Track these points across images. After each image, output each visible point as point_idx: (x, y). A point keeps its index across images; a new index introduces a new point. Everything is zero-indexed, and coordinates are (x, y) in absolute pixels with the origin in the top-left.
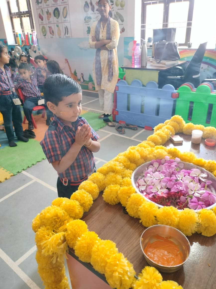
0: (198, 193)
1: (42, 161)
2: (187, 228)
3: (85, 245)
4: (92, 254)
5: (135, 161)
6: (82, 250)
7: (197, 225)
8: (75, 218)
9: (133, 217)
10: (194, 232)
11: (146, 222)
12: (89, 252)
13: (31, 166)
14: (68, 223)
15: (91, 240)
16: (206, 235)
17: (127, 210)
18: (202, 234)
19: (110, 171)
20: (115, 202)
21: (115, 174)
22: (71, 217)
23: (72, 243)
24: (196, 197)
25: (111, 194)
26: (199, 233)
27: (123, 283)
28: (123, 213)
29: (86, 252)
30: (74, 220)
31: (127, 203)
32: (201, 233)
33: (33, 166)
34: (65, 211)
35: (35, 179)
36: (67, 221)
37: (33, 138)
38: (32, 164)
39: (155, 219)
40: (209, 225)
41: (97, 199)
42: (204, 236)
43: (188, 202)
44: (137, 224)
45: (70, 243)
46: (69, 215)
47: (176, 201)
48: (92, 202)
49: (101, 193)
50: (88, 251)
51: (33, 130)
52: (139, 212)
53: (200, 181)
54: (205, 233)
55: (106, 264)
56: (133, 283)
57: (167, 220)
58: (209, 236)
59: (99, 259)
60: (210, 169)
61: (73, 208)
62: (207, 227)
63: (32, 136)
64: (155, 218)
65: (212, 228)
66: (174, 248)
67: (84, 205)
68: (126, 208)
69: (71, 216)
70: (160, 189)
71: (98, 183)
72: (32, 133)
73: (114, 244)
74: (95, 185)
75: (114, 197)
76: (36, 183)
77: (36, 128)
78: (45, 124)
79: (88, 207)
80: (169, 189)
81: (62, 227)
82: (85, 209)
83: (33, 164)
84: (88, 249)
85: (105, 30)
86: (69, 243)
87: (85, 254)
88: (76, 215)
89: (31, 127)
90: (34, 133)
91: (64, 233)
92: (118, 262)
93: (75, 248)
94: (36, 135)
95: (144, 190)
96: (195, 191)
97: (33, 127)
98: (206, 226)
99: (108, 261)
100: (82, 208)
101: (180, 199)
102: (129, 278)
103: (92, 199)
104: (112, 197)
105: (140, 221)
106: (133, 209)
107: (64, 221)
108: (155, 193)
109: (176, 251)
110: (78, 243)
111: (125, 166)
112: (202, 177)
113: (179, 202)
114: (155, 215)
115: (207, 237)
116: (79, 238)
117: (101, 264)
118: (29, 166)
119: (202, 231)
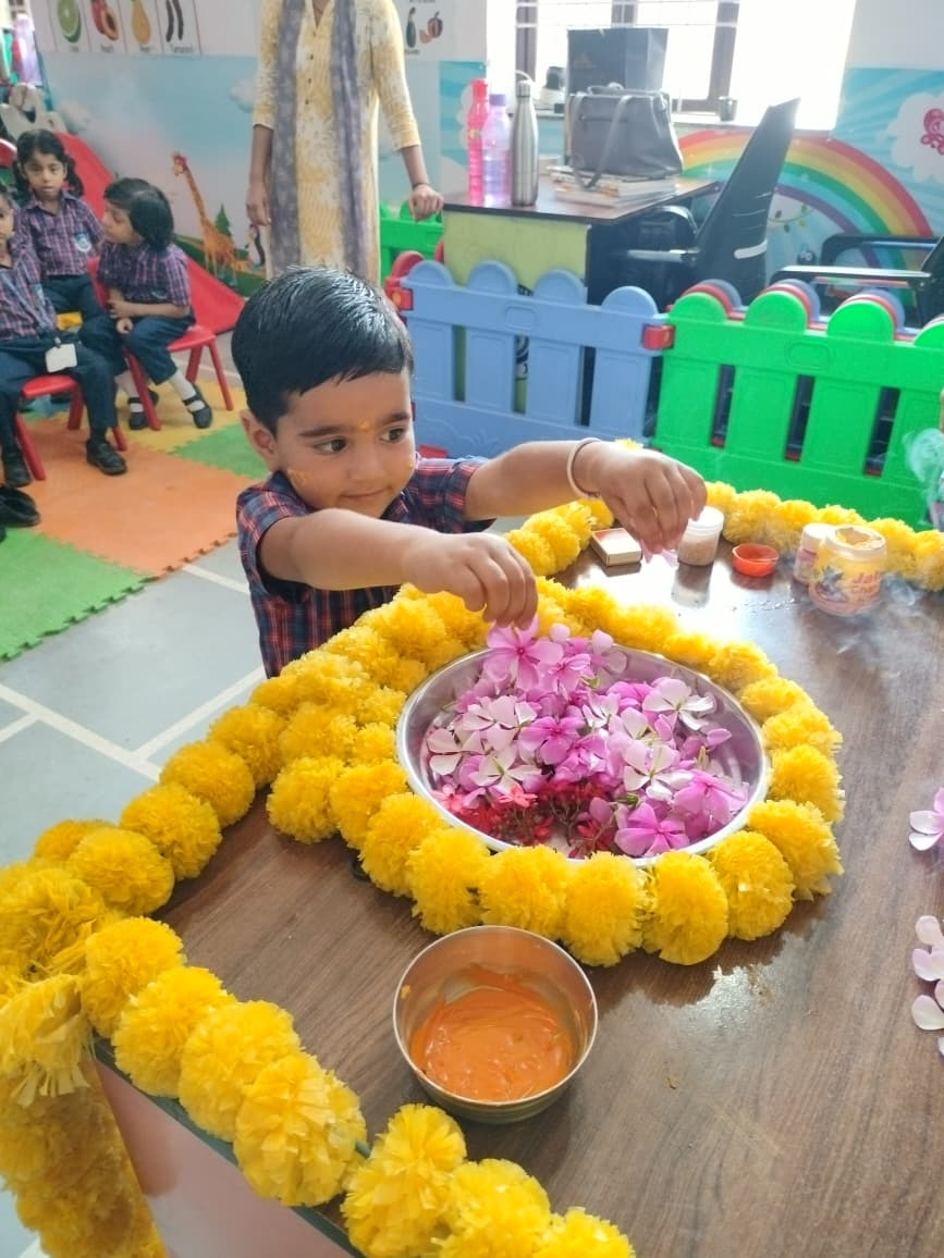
0: (665, 785)
1: (65, 629)
2: (598, 936)
3: (154, 1028)
4: (183, 1062)
5: (420, 651)
6: (142, 1048)
7: (638, 921)
8: (130, 910)
9: (392, 892)
10: (625, 951)
11: (435, 915)
12: (171, 1057)
13: (18, 655)
14: (93, 931)
15: (182, 1006)
16: (676, 960)
17: (365, 867)
18: (661, 956)
19: (306, 698)
20: (319, 832)
21: (327, 710)
22: (112, 906)
23: (105, 1017)
24: (652, 802)
25: (299, 800)
26: (650, 951)
27: (308, 1177)
28: (351, 877)
29: (158, 1058)
30: (123, 918)
31: (363, 834)
32: (660, 951)
33: (27, 654)
34: (82, 884)
35: (37, 712)
36: (89, 924)
37: (29, 524)
38: (23, 642)
39: (470, 902)
40: (688, 922)
41: (244, 818)
42: (670, 965)
43: (615, 823)
44: (404, 920)
45: (98, 1020)
46: (105, 896)
47: (572, 818)
48: (218, 838)
49: (263, 791)
50: (170, 1050)
52: (409, 877)
53: (682, 732)
54: (674, 949)
55: (239, 1106)
56: (346, 1174)
57: (515, 906)
58: (688, 961)
59: (208, 1086)
60: (730, 678)
61: (121, 869)
62: (680, 928)
63: (21, 515)
64: (470, 897)
65: (697, 930)
66: (544, 1018)
67: (177, 850)
68: (360, 857)
69: (112, 899)
70: (512, 767)
71: (250, 753)
72: (22, 501)
73: (283, 1018)
74: (235, 763)
75: (313, 811)
76: (39, 728)
77: (39, 477)
78: (84, 460)
79: (193, 864)
80: (549, 770)
81: (65, 951)
82: (181, 867)
83: (27, 646)
84: (167, 1045)
85: (326, 30)
86: (93, 1017)
87: (153, 1064)
88: (135, 897)
89: (18, 475)
90: (29, 504)
91: (70, 978)
92: (286, 1096)
93: (117, 1039)
94: (39, 509)
95: (450, 776)
96: (651, 776)
97: (27, 475)
98: (677, 922)
99: (250, 1090)
100: (168, 864)
101: (588, 811)
102: (334, 1155)
103: (214, 823)
104: (305, 812)
105: (415, 911)
106: (385, 860)
107: (80, 924)
108: (486, 788)
109: (546, 1030)
110: (127, 1019)
111: (373, 674)
112: (695, 715)
113: (583, 823)
114: (472, 886)
115: (679, 967)
116: (133, 1000)
117: (217, 1105)
118: (9, 655)
119: (660, 943)
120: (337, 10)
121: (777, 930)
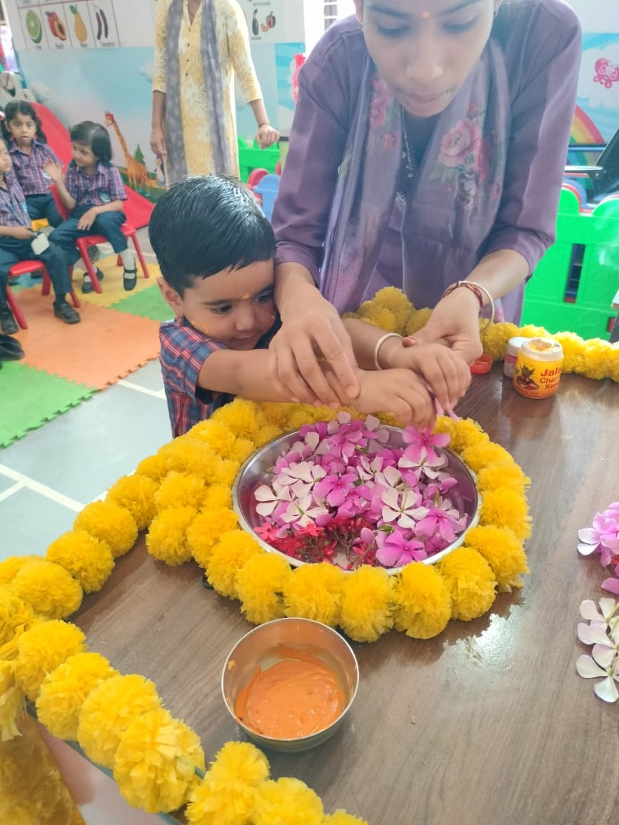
0: (411, 517)
1: (42, 425)
2: (362, 622)
3: (61, 695)
4: (80, 718)
5: (250, 433)
6: (54, 709)
7: (390, 611)
8: (51, 615)
9: (229, 597)
10: (382, 631)
11: (254, 612)
12: (73, 715)
13: (11, 444)
14: (25, 631)
15: (80, 679)
16: (417, 636)
17: (210, 580)
18: (407, 634)
19: (172, 469)
20: (180, 557)
21: (185, 476)
22: (38, 612)
23: (31, 688)
24: (402, 529)
25: (166, 537)
26: (400, 630)
27: (164, 792)
28: (203, 587)
29: (65, 715)
30: (47, 620)
31: (208, 559)
32: (406, 630)
33: (16, 443)
34: (18, 600)
35: (23, 482)
36: (22, 626)
37: (16, 358)
38: (14, 435)
39: (277, 602)
40: (424, 610)
41: (131, 551)
42: (413, 639)
43: (376, 543)
44: (236, 616)
45: (28, 690)
46: (34, 607)
47: (350, 541)
48: (112, 564)
49: (143, 532)
50: (72, 711)
51: (14, 336)
52: (237, 587)
53: (425, 480)
54: (416, 629)
55: (117, 746)
56: (188, 791)
57: (306, 604)
58: (425, 637)
59: (96, 733)
60: (457, 443)
61: (44, 589)
62: (418, 614)
63: (12, 353)
64: (276, 598)
65: (430, 615)
66: (327, 678)
67: (83, 574)
68: (207, 574)
69: (38, 609)
70: (309, 509)
71: (134, 507)
72: (13, 344)
73: (149, 684)
74: (125, 513)
75: (176, 545)
76: (25, 492)
77: (24, 327)
78: (53, 315)
79: (95, 583)
80: (333, 510)
81: (6, 645)
82: (86, 584)
83: (16, 438)
84: (71, 706)
85: (197, 27)
86: (24, 688)
87: (61, 719)
88: (55, 607)
89: (10, 326)
90: (17, 345)
91: (7, 663)
92: (148, 739)
93: (39, 703)
94: (23, 348)
95: (270, 516)
96: (402, 512)
97: (16, 327)
98: (416, 610)
99: (124, 736)
100: (77, 584)
101: (360, 537)
102: (181, 778)
103: (108, 555)
104: (170, 546)
105: (243, 609)
106: (222, 576)
107: (16, 626)
108: (291, 524)
109: (328, 687)
110: (45, 690)
111: (218, 451)
112: (434, 469)
113: (357, 545)
114: (279, 591)
115: (420, 640)
116: (49, 676)
117: (102, 746)
118: (5, 444)
119: (406, 625)
120: (203, 13)
121: (486, 613)
